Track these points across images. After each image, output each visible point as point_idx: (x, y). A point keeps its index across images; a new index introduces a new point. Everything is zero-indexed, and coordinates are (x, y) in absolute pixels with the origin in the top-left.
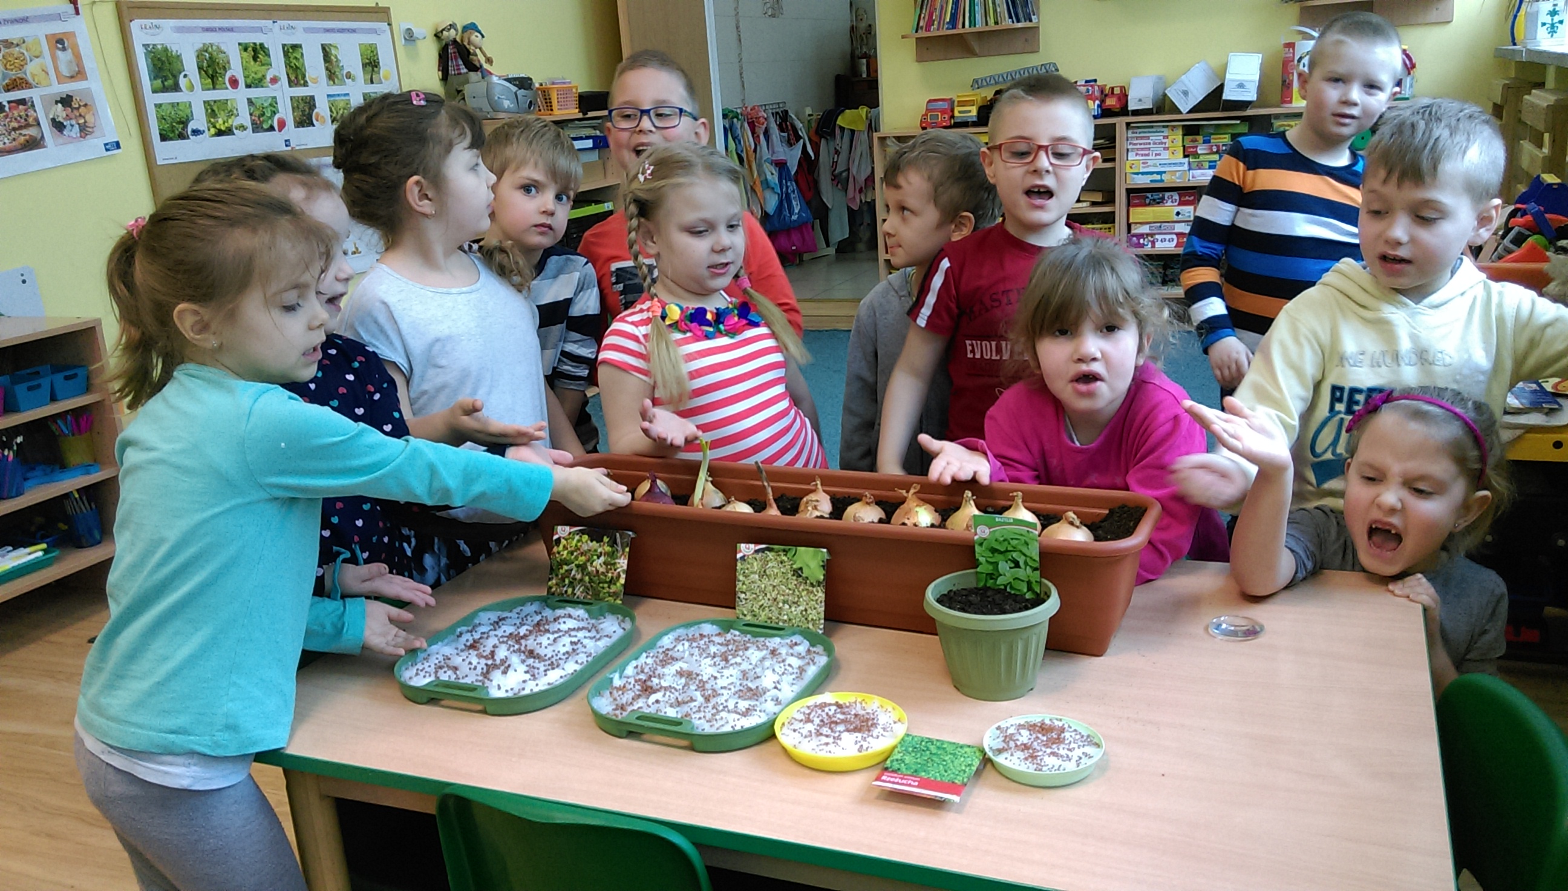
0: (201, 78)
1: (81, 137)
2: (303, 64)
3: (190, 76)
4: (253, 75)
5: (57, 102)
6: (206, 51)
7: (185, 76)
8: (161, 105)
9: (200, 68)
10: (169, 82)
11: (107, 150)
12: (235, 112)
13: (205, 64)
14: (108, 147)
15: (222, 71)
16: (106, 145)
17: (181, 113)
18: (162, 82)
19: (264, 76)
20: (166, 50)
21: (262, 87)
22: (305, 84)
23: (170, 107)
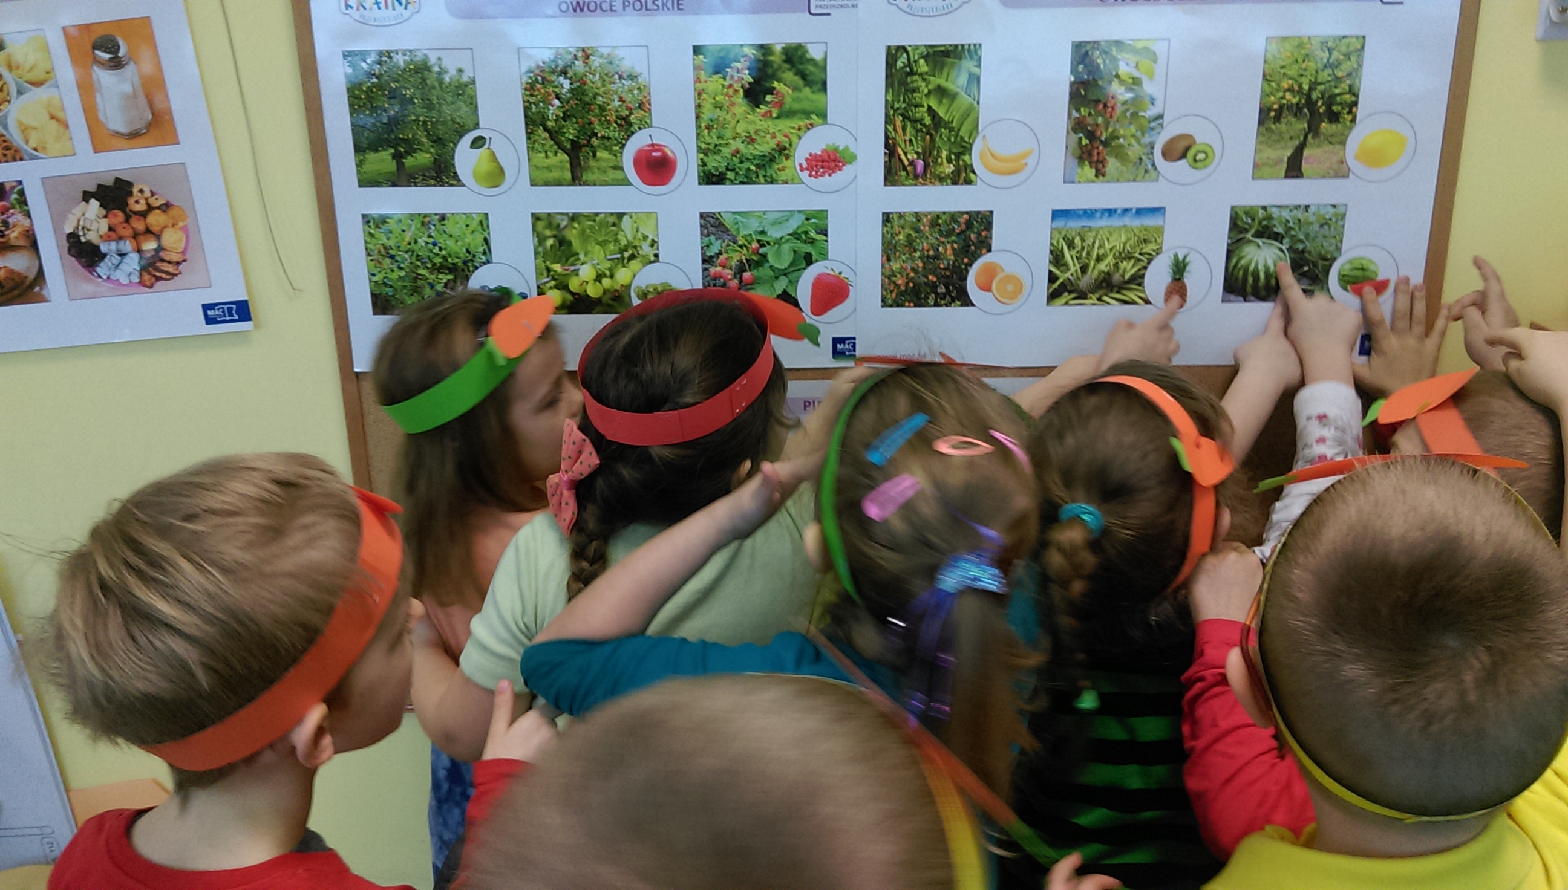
0: (530, 149)
1: (141, 283)
2: (971, 114)
3: (498, 145)
4: (737, 144)
5: (87, 196)
6: (564, 73)
7: (478, 143)
8: (383, 220)
9: (533, 121)
10: (423, 158)
11: (210, 321)
12: (646, 250)
13: (554, 109)
14: (213, 314)
15: (614, 132)
16: (206, 307)
17: (450, 243)
18: (398, 157)
19: (782, 150)
20: (421, 69)
21: (772, 182)
22: (962, 176)
23: (416, 224)
